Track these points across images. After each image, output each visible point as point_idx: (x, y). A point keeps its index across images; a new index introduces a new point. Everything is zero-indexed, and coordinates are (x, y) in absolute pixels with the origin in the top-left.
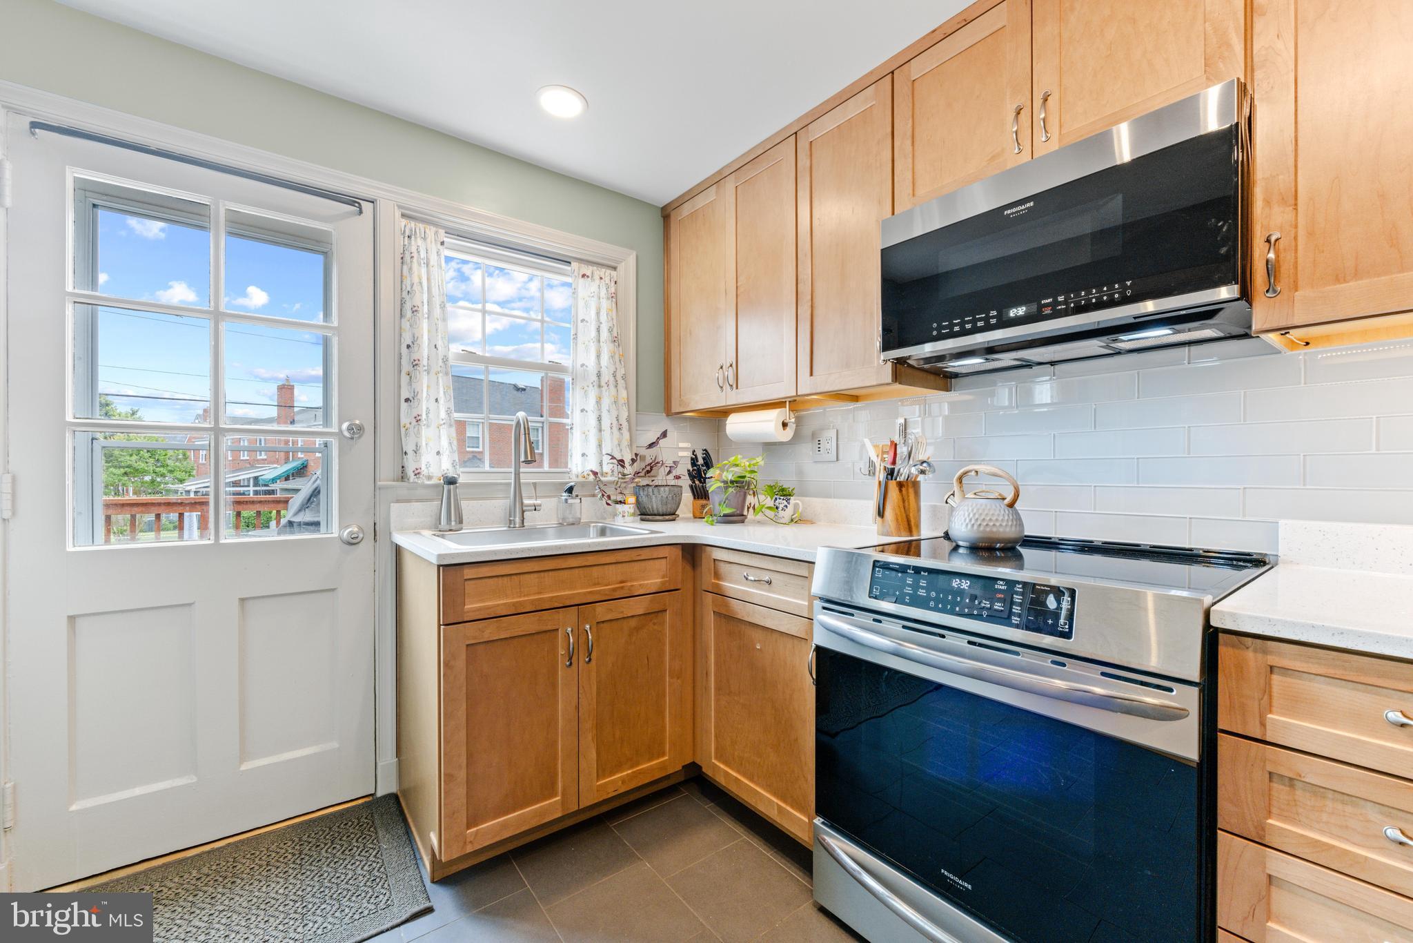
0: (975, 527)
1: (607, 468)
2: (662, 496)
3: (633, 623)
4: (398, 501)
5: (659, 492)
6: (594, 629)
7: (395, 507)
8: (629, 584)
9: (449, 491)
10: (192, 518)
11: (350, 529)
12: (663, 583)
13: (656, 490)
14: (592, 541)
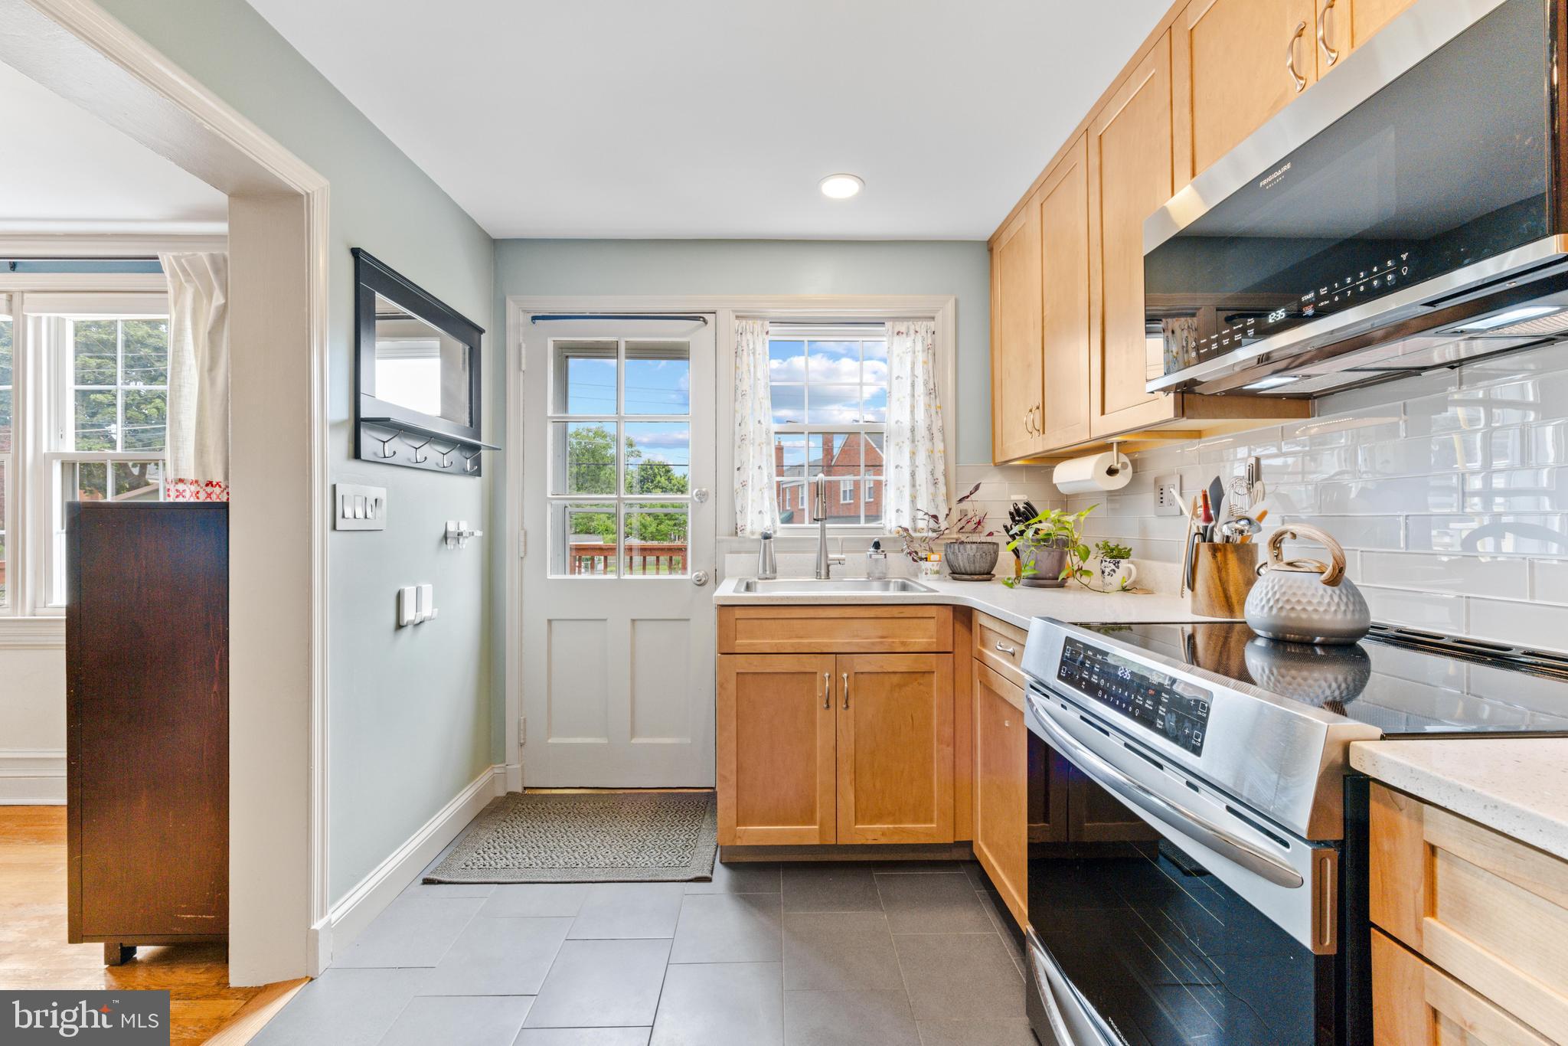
0: (1275, 611)
1: (921, 524)
2: (969, 555)
3: (895, 679)
4: (731, 552)
5: (965, 550)
6: (852, 678)
7: (729, 557)
8: (890, 640)
9: (765, 545)
10: (599, 560)
11: (697, 573)
12: (929, 644)
13: (962, 547)
14: (893, 594)
